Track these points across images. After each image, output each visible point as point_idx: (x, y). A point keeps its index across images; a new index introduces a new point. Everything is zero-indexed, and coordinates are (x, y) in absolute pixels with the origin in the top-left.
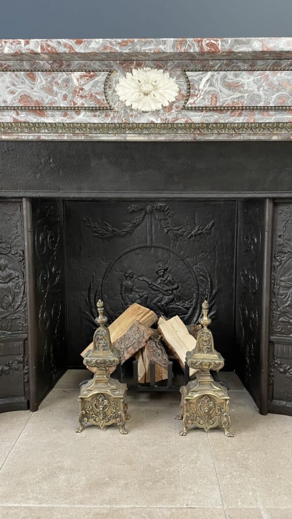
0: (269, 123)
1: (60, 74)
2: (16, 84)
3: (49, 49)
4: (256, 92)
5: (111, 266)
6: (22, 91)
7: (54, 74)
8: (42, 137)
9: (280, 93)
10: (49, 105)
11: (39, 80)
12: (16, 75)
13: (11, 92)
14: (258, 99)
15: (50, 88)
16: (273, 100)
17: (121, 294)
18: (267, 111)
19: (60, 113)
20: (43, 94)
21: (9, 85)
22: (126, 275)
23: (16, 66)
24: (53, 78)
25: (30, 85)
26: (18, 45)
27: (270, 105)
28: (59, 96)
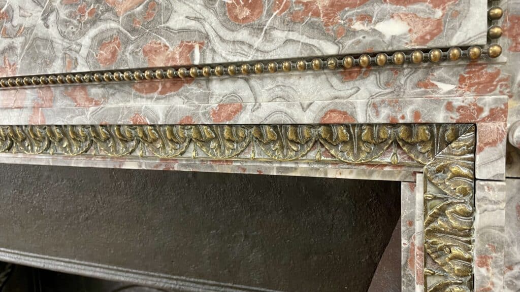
0: (84, 126)
4: (41, 31)
9: (102, 26)
14: (47, 52)
16: (84, 52)
18: (84, 88)
27: (79, 70)
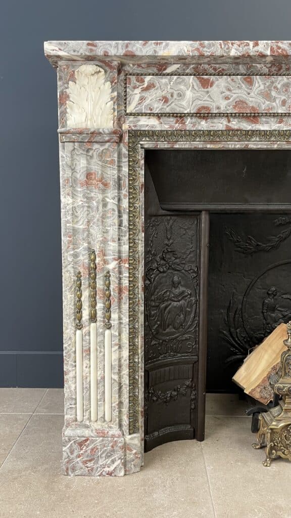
1: (280, 78)
2: (232, 89)
3: (280, 51)
5: (253, 283)
6: (238, 97)
7: (273, 78)
8: (250, 145)
10: (266, 112)
11: (257, 85)
12: (232, 80)
13: (226, 98)
15: (268, 94)
17: (263, 313)
19: (276, 120)
20: (260, 100)
21: (224, 90)
22: (270, 292)
23: (231, 70)
24: (272, 83)
25: (246, 89)
26: (246, 47)
28: (277, 101)
